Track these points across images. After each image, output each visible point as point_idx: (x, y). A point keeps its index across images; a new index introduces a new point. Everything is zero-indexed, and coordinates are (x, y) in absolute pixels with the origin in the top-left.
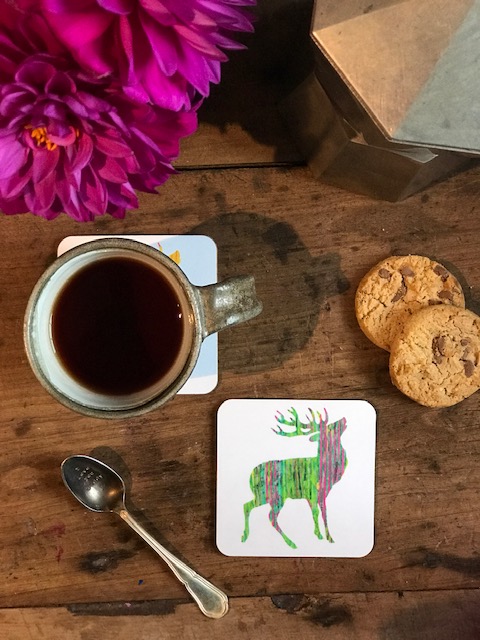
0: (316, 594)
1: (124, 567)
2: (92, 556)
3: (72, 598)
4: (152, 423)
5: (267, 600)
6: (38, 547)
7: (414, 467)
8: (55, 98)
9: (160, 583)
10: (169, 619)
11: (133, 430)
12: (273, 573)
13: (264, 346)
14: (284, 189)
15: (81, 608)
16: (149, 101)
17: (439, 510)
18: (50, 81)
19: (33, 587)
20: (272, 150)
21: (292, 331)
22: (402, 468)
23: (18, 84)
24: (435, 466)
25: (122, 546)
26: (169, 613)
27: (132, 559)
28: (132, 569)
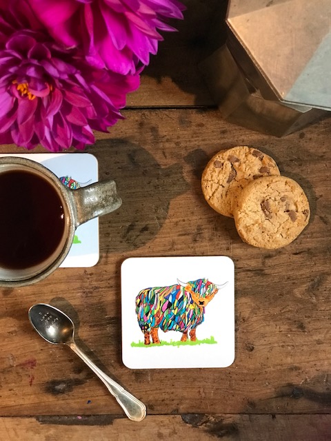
0: (213, 414)
1: (77, 391)
2: (55, 383)
3: (40, 411)
4: (100, 289)
5: (179, 417)
6: (16, 375)
7: (287, 327)
8: (35, 62)
9: (103, 403)
10: (109, 428)
11: (87, 294)
12: (183, 398)
13: (183, 237)
14: (201, 125)
15: (46, 419)
16: (105, 67)
17: (303, 358)
18: (31, 50)
19: (12, 403)
20: (193, 97)
21: (203, 227)
22: (278, 327)
23: (8, 51)
24: (302, 327)
25: (77, 376)
26: (108, 424)
27: (83, 385)
28: (83, 392)
